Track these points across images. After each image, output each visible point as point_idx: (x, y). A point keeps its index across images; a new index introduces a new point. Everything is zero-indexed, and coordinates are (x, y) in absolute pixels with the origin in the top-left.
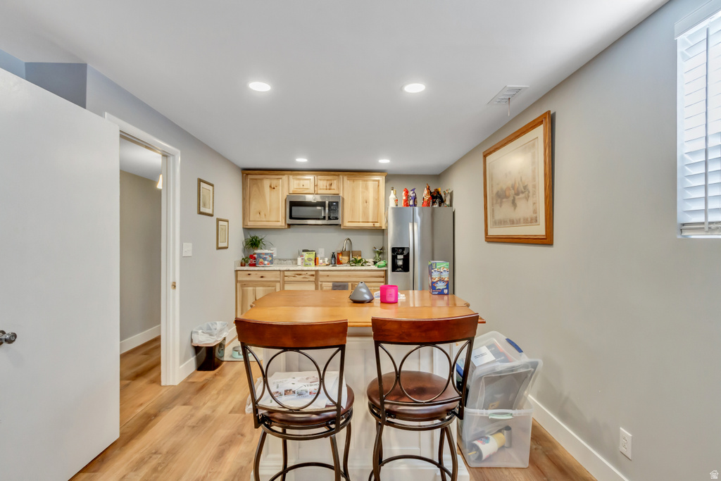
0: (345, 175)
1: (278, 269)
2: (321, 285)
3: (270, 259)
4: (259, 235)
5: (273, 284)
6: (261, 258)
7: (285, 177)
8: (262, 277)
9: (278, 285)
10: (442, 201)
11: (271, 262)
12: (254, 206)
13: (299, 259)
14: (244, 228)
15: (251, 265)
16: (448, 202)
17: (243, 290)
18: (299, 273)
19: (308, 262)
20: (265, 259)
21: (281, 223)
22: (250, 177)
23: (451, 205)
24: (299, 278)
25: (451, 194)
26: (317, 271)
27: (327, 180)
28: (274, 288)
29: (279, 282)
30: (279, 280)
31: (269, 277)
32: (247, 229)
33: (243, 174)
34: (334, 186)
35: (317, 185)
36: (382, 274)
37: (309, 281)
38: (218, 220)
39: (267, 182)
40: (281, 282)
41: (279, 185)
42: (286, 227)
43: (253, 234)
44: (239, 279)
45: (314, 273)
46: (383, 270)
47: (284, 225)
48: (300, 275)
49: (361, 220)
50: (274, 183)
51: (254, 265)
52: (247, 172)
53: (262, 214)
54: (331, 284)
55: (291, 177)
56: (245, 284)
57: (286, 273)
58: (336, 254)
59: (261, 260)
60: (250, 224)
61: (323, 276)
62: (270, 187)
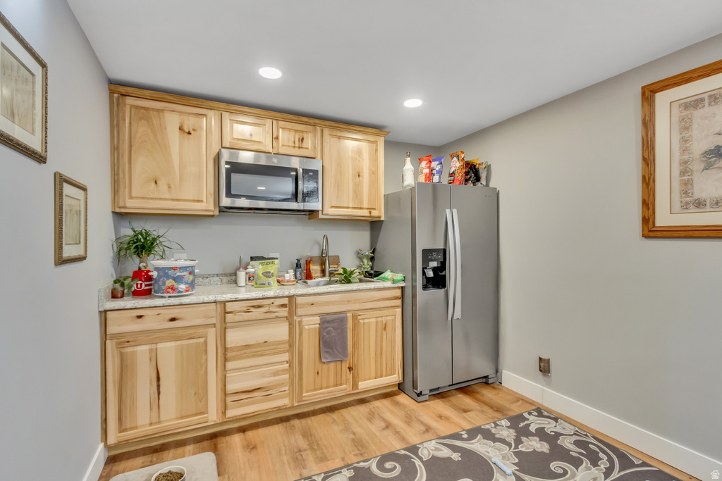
0: (326, 126)
1: (211, 298)
2: (300, 322)
3: (191, 277)
4: (154, 229)
5: (201, 331)
6: (168, 277)
7: (213, 116)
8: (173, 320)
9: (212, 334)
10: (478, 179)
11: (192, 285)
12: (142, 166)
13: (242, 275)
14: (114, 213)
15: (136, 294)
16: (483, 181)
17: (122, 356)
18: (256, 304)
19: (265, 280)
20: (178, 279)
21: (207, 206)
22: (129, 101)
23: (487, 185)
24: (256, 313)
25: (488, 168)
26: (290, 297)
27: (296, 131)
28: (202, 340)
29: (214, 325)
30: (213, 321)
31: (191, 318)
32: (121, 216)
33: (111, 92)
34: (309, 142)
35: (277, 138)
36: (398, 293)
37: (277, 317)
38: (61, 180)
39: (172, 119)
40: (218, 326)
41: (201, 128)
42: (217, 213)
43: (139, 226)
44: (111, 330)
45: (286, 301)
46: (398, 288)
47: (212, 207)
48: (259, 307)
49: (351, 205)
50: (190, 122)
51: (147, 293)
52: (119, 90)
53: (163, 184)
54: (317, 319)
55: (226, 116)
56: (125, 341)
57: (229, 307)
58: (303, 262)
59: (169, 283)
60: (132, 205)
61: (304, 305)
62: (181, 129)
